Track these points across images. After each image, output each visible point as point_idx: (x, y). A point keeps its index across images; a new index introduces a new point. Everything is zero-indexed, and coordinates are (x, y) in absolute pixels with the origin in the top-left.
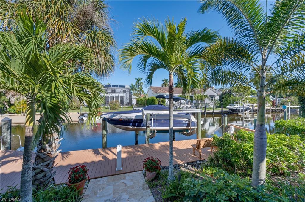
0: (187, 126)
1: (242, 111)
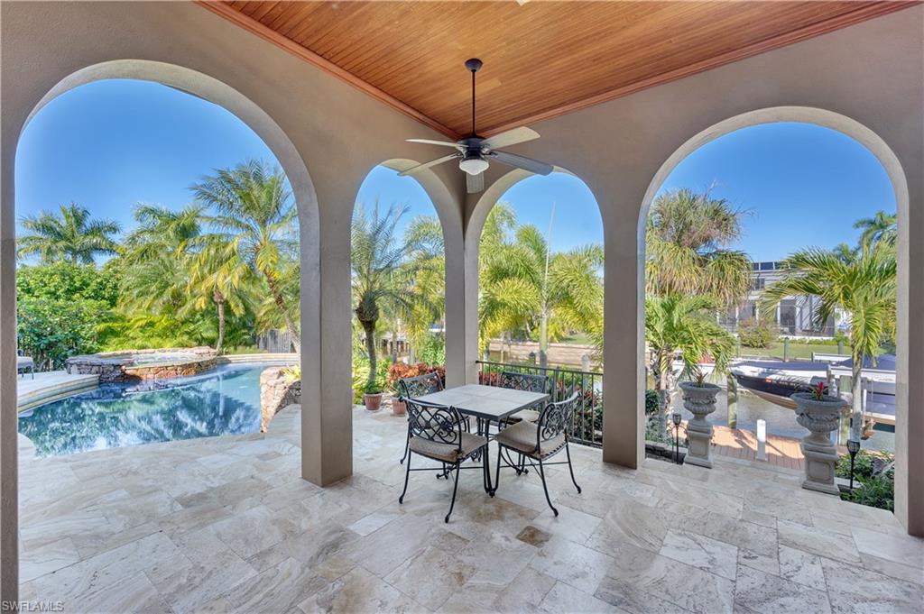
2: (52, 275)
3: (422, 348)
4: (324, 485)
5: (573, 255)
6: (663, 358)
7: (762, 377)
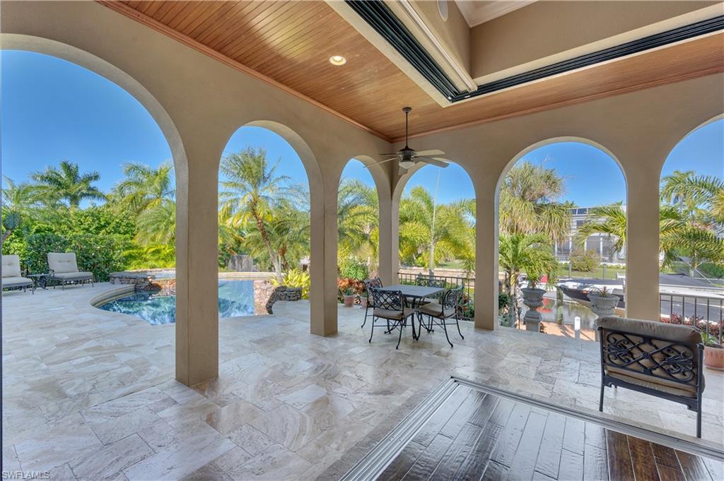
2: (86, 217)
3: (348, 268)
4: (325, 336)
5: (453, 205)
6: (512, 276)
7: (580, 289)
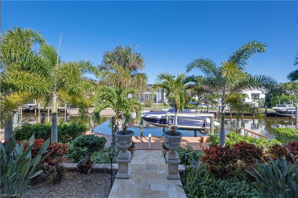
0: (203, 127)
1: (294, 114)
